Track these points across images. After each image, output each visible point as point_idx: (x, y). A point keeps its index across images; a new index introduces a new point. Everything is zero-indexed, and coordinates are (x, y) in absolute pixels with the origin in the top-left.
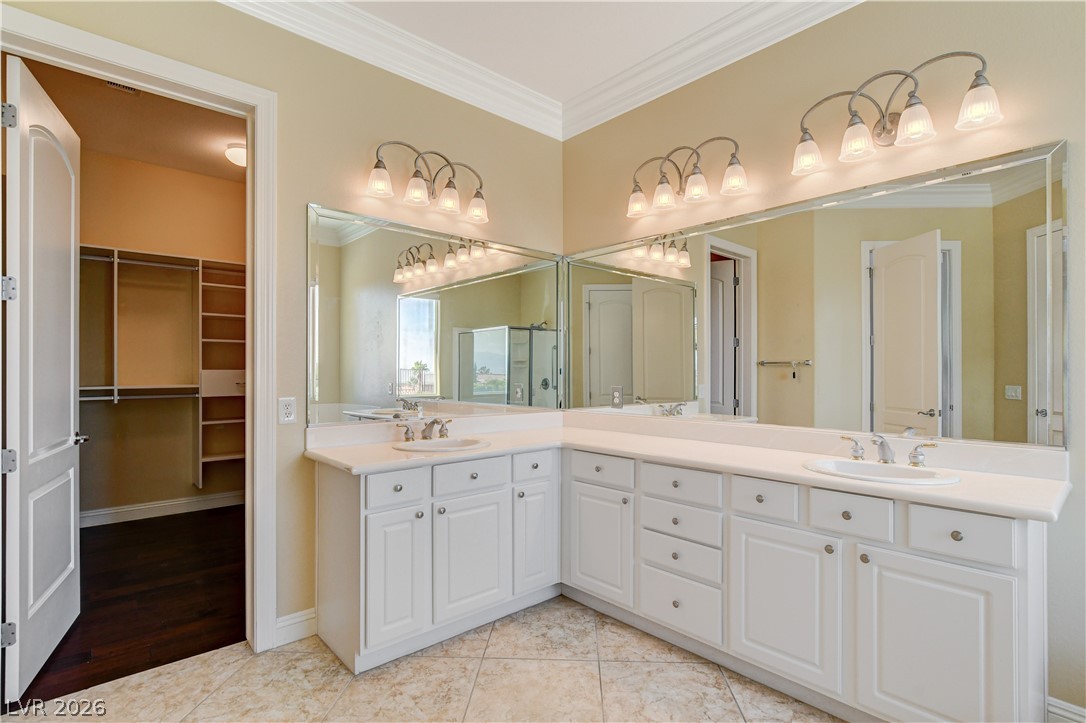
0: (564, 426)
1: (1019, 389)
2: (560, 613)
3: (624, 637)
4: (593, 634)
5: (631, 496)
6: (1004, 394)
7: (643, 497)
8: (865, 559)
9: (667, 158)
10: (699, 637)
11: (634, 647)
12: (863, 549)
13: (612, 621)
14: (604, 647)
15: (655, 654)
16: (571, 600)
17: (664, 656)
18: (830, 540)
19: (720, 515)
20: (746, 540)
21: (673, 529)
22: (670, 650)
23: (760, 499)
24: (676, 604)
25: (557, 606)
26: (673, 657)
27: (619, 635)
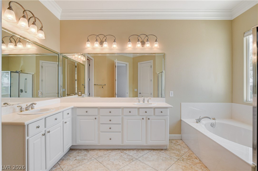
0: (61, 102)
1: (137, 89)
2: (75, 153)
3: (96, 152)
4: (88, 154)
5: (97, 117)
6: (134, 90)
7: (101, 117)
8: (149, 119)
9: (98, 36)
10: (116, 144)
11: (101, 153)
12: (148, 117)
13: (90, 150)
14: (94, 155)
15: (106, 152)
16: (74, 149)
17: (108, 152)
18: (143, 117)
19: (121, 117)
20: (127, 121)
21: (110, 122)
22: (107, 150)
23: (130, 112)
24: (110, 139)
25: (72, 152)
26: (110, 151)
27: (94, 152)
